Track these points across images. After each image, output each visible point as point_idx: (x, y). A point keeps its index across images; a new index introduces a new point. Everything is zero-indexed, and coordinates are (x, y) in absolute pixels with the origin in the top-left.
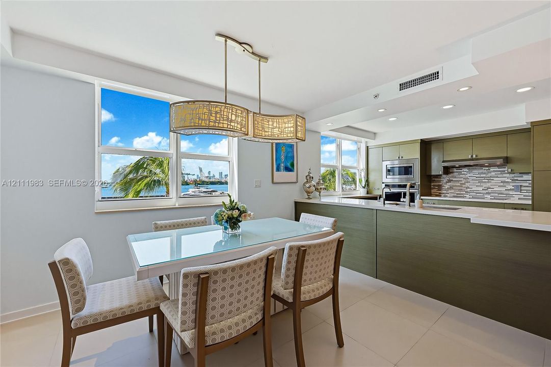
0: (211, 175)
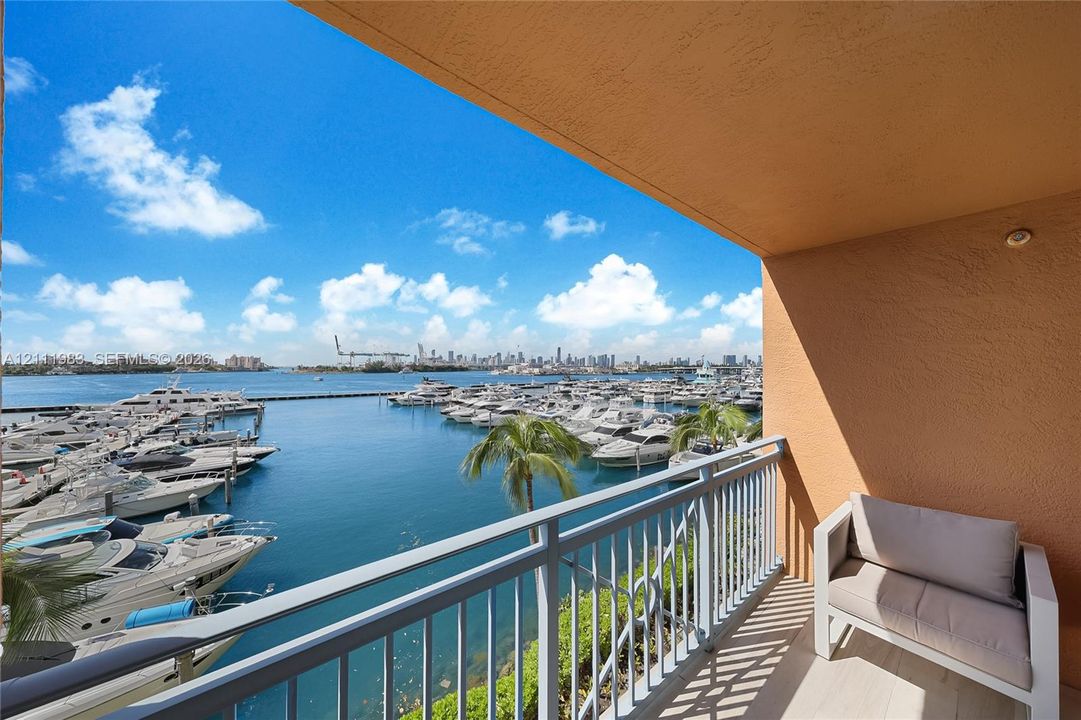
0: (437, 356)
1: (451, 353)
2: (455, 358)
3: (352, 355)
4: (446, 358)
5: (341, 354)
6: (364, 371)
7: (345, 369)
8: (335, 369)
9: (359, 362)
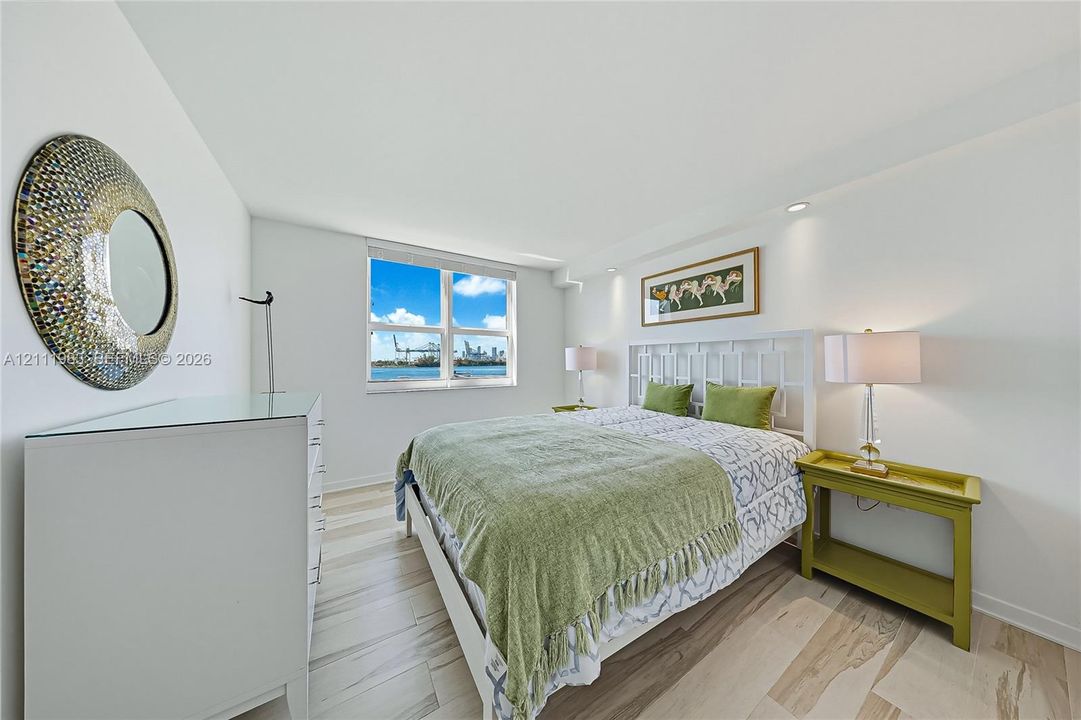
1: (494, 349)
2: (498, 353)
3: (408, 351)
4: (490, 354)
5: (398, 350)
6: (417, 365)
7: (401, 363)
8: (392, 363)
9: (413, 357)
